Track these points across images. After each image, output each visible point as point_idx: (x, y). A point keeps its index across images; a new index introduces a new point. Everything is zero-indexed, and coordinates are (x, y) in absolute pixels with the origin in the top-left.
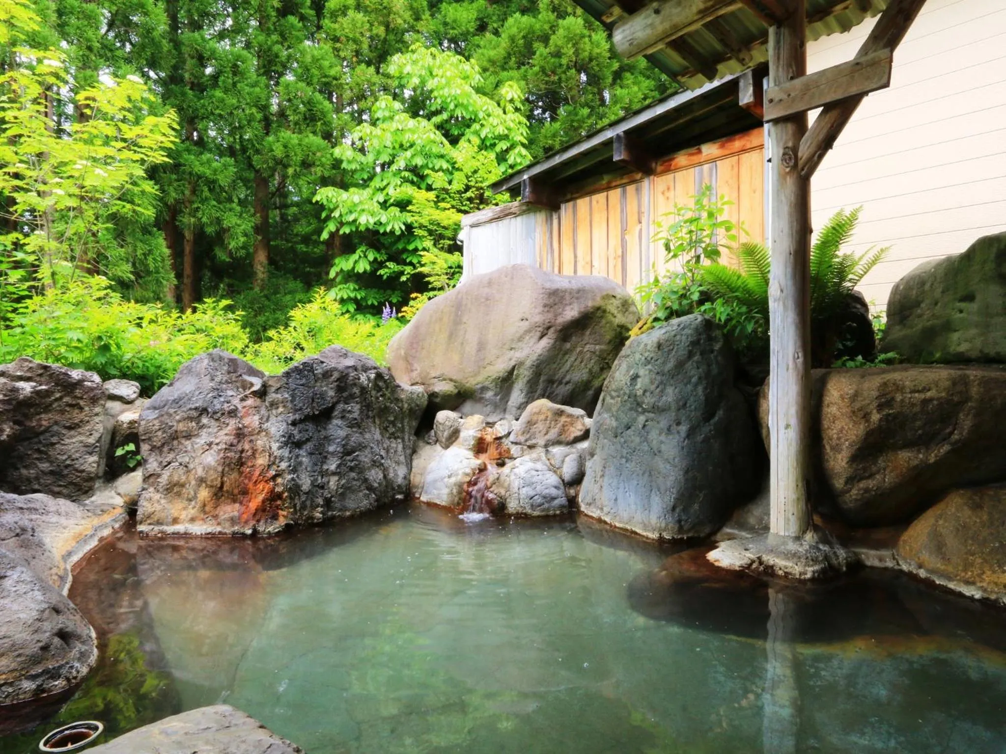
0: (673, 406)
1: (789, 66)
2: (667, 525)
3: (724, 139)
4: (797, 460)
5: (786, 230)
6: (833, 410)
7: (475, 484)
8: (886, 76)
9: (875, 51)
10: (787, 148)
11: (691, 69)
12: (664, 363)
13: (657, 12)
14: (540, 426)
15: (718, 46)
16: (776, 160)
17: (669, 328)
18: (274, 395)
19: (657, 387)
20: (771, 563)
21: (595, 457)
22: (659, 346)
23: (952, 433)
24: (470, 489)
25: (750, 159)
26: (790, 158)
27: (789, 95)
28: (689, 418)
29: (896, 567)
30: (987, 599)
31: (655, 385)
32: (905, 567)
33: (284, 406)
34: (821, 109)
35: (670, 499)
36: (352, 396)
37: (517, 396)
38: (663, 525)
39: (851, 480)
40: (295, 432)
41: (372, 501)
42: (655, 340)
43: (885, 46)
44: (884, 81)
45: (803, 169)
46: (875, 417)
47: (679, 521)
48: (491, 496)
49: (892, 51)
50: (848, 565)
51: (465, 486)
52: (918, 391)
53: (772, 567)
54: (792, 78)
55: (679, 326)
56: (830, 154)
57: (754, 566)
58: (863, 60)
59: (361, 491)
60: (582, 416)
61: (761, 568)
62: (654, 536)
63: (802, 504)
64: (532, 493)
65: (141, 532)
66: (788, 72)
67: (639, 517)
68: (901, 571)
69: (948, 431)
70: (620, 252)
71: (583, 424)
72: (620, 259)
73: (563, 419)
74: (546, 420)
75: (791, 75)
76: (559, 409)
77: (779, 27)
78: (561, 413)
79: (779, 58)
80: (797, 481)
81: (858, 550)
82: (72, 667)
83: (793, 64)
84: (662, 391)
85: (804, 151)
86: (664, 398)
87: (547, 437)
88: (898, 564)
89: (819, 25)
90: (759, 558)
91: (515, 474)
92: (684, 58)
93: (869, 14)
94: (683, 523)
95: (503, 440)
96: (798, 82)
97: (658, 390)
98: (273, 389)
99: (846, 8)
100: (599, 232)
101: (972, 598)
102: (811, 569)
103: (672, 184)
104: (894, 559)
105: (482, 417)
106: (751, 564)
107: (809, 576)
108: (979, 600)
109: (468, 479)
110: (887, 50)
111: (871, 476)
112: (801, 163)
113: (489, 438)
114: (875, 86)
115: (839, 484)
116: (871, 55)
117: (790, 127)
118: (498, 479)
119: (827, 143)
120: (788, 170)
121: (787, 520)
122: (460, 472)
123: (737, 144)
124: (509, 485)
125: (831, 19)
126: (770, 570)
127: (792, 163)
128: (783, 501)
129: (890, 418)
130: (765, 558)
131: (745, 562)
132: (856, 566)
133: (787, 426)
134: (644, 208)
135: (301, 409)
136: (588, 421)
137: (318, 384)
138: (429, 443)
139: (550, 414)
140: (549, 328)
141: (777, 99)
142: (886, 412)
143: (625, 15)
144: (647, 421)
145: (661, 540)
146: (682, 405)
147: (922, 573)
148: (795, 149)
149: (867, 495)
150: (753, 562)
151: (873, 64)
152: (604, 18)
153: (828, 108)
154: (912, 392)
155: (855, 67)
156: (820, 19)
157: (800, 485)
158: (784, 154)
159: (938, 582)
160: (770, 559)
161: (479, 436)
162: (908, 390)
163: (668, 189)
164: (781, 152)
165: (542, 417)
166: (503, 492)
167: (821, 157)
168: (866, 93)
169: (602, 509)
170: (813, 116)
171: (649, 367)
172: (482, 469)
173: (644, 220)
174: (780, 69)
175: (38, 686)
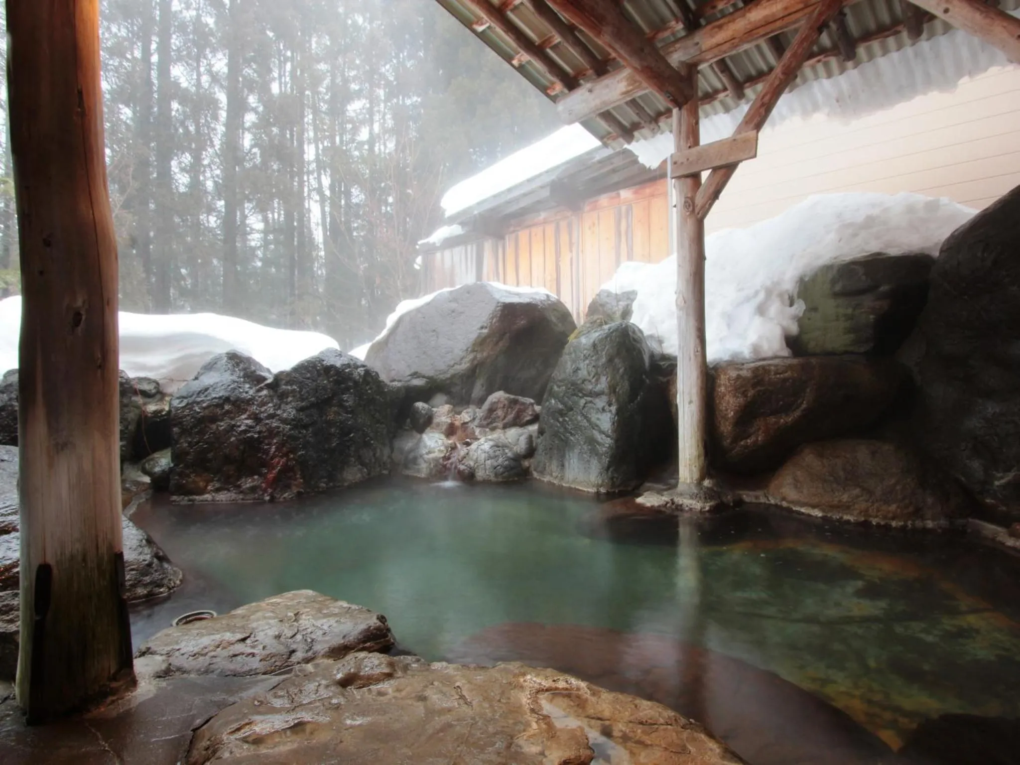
0: (606, 391)
1: (688, 138)
2: (603, 481)
3: (637, 187)
4: (698, 427)
5: (688, 258)
6: (723, 389)
7: (449, 458)
8: (754, 149)
9: (746, 132)
10: (687, 197)
11: (615, 134)
12: (597, 360)
13: (590, 91)
14: (500, 413)
15: (636, 119)
16: (679, 206)
17: (602, 332)
18: (284, 387)
19: (594, 377)
20: (681, 502)
21: (545, 435)
22: (594, 345)
23: (802, 403)
24: (445, 463)
25: (657, 203)
26: (689, 206)
27: (688, 159)
28: (617, 400)
29: (767, 502)
30: (826, 516)
31: (592, 376)
32: (773, 502)
33: (294, 396)
34: (710, 171)
35: (606, 460)
36: (348, 389)
37: (478, 390)
38: (600, 482)
39: (736, 439)
40: (303, 417)
41: (364, 474)
42: (592, 341)
43: (753, 129)
44: (752, 154)
45: (698, 213)
46: (751, 393)
47: (612, 479)
48: (462, 467)
49: (758, 132)
50: (734, 502)
51: (441, 461)
52: (780, 374)
53: (681, 505)
54: (690, 147)
55: (609, 330)
56: (717, 203)
57: (668, 505)
58: (738, 137)
59: (355, 466)
60: (532, 404)
61: (674, 507)
62: (593, 490)
63: (702, 458)
64: (496, 464)
65: (174, 501)
66: (687, 143)
67: (581, 477)
68: (771, 505)
69: (799, 401)
70: (555, 276)
71: (534, 410)
72: (555, 282)
73: (517, 407)
74: (504, 407)
75: (689, 145)
76: (514, 399)
77: (680, 109)
78: (515, 402)
79: (680, 132)
80: (698, 441)
81: (741, 492)
82: (170, 580)
83: (691, 136)
84: (597, 380)
85: (700, 199)
86: (599, 386)
87: (505, 421)
88: (769, 500)
89: (707, 107)
90: (672, 500)
91: (481, 450)
92: (610, 126)
93: (743, 101)
94: (615, 480)
95: (470, 424)
96: (694, 150)
97: (595, 379)
98: (284, 382)
99: (727, 96)
100: (537, 260)
101: (816, 517)
102: (708, 504)
103: (596, 222)
104: (766, 496)
105: (452, 406)
106: (666, 505)
107: (707, 509)
108: (821, 518)
109: (442, 455)
110: (755, 131)
111: (749, 437)
112: (697, 210)
113: (457, 423)
114: (746, 157)
115: (727, 443)
116: (744, 135)
117: (689, 181)
118: (467, 454)
119: (716, 195)
120: (688, 213)
121: (691, 470)
122: (436, 450)
123: (648, 191)
124: (477, 458)
125: (716, 103)
126: (679, 508)
127: (691, 209)
128: (688, 457)
129: (761, 394)
130: (676, 500)
131: (661, 503)
132: (739, 502)
133: (691, 402)
134: (574, 240)
135: (307, 398)
136: (538, 408)
137: (321, 378)
138: (407, 430)
139: (506, 402)
140: (505, 334)
141: (679, 163)
142: (759, 388)
143: (566, 91)
144: (586, 403)
145: (598, 494)
146: (613, 389)
147: (785, 504)
148: (692, 199)
149: (747, 451)
150: (667, 503)
151: (746, 141)
152: (549, 91)
153: (715, 169)
154: (776, 373)
155: (733, 142)
156: (709, 103)
157: (700, 446)
158: (685, 202)
159: (794, 509)
160: (679, 500)
161: (450, 421)
162: (773, 373)
163: (594, 224)
164: (683, 200)
165: (501, 405)
166: (472, 463)
167: (711, 205)
168: (741, 161)
169: (551, 475)
170: (705, 175)
171: (587, 362)
172: (454, 448)
173: (574, 249)
174: (682, 141)
175: (148, 592)
